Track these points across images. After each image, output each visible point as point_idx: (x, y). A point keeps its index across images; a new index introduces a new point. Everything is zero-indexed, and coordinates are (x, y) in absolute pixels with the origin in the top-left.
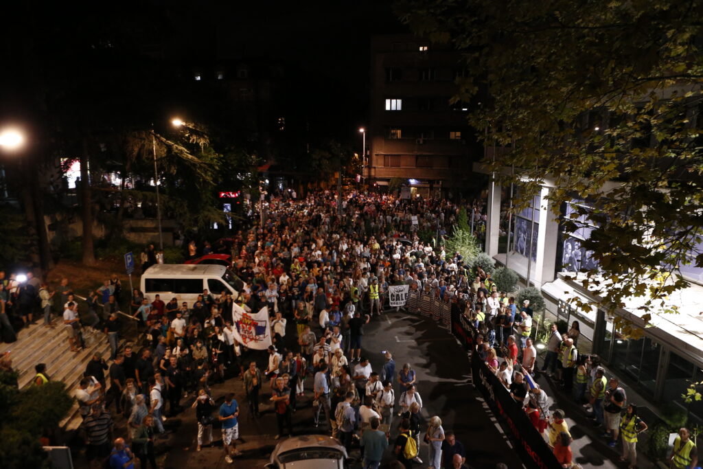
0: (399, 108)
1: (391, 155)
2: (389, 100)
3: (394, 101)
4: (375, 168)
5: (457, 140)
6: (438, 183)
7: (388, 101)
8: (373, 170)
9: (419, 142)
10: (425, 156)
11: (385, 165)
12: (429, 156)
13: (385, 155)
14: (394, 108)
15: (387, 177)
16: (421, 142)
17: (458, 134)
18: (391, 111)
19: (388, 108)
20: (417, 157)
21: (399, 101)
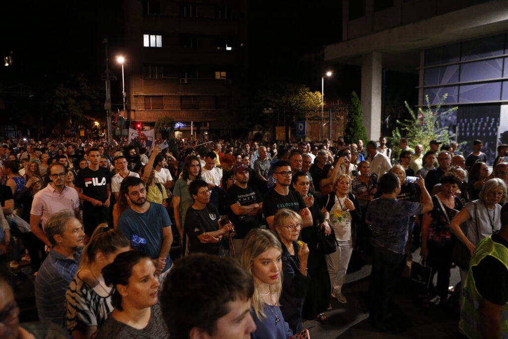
0: (159, 44)
1: (152, 97)
2: (148, 36)
3: (153, 37)
4: (134, 111)
5: (223, 80)
6: (205, 125)
7: (146, 37)
8: (132, 114)
9: (183, 81)
10: (190, 97)
11: (147, 107)
12: (194, 97)
13: (145, 97)
14: (153, 45)
15: (149, 120)
16: (186, 82)
17: (224, 74)
18: (150, 48)
19: (146, 44)
20: (182, 98)
21: (159, 38)
